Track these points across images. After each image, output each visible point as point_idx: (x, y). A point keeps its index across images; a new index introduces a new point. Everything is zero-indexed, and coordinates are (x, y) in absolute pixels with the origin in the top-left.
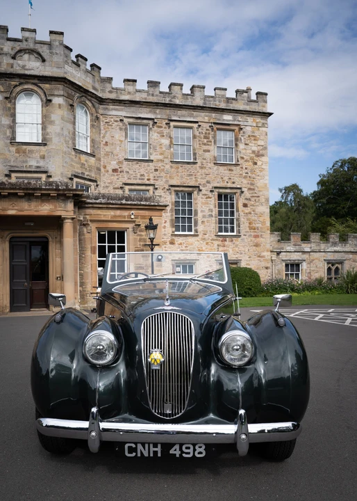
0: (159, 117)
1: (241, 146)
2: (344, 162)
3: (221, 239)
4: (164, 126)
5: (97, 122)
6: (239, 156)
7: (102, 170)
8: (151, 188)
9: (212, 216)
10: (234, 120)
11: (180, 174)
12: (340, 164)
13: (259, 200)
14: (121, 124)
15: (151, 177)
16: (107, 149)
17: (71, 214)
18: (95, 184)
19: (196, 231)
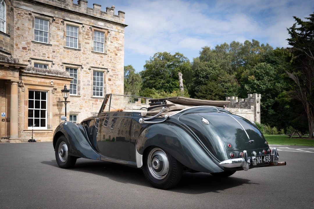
0: (57, 16)
1: (108, 43)
2: (160, 54)
3: (95, 100)
4: (60, 23)
5: (12, 12)
6: (107, 49)
7: (15, 46)
8: (50, 63)
9: (89, 85)
10: (105, 26)
11: (69, 56)
12: (158, 55)
13: (118, 77)
14: (29, 16)
15: (50, 56)
16: (19, 32)
17: (17, 79)
18: (10, 56)
19: (79, 94)
